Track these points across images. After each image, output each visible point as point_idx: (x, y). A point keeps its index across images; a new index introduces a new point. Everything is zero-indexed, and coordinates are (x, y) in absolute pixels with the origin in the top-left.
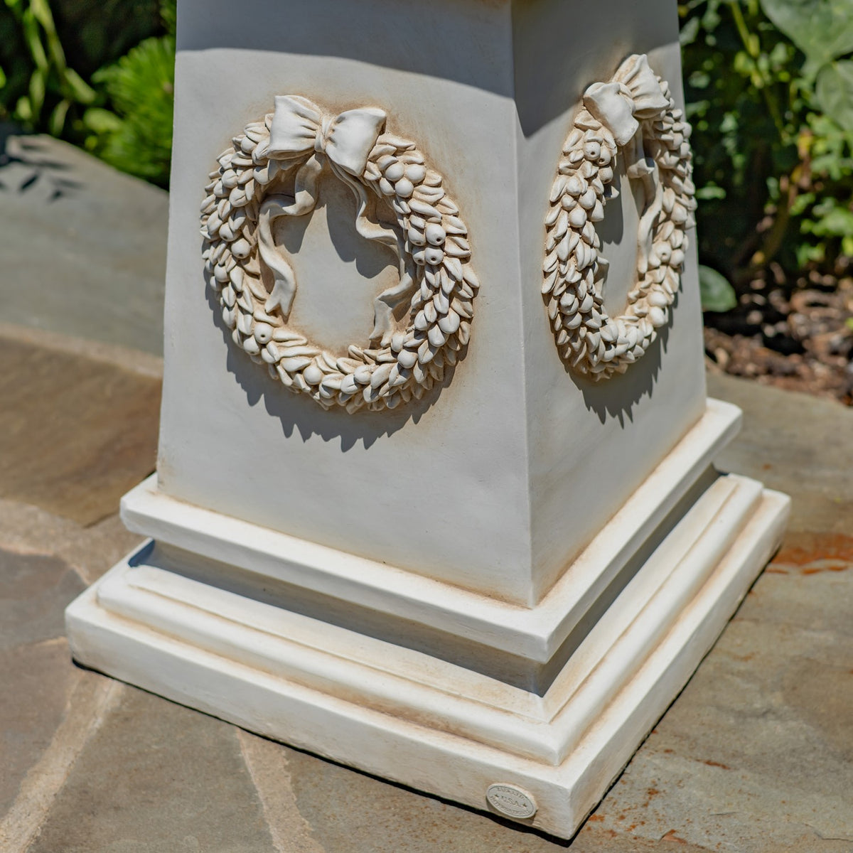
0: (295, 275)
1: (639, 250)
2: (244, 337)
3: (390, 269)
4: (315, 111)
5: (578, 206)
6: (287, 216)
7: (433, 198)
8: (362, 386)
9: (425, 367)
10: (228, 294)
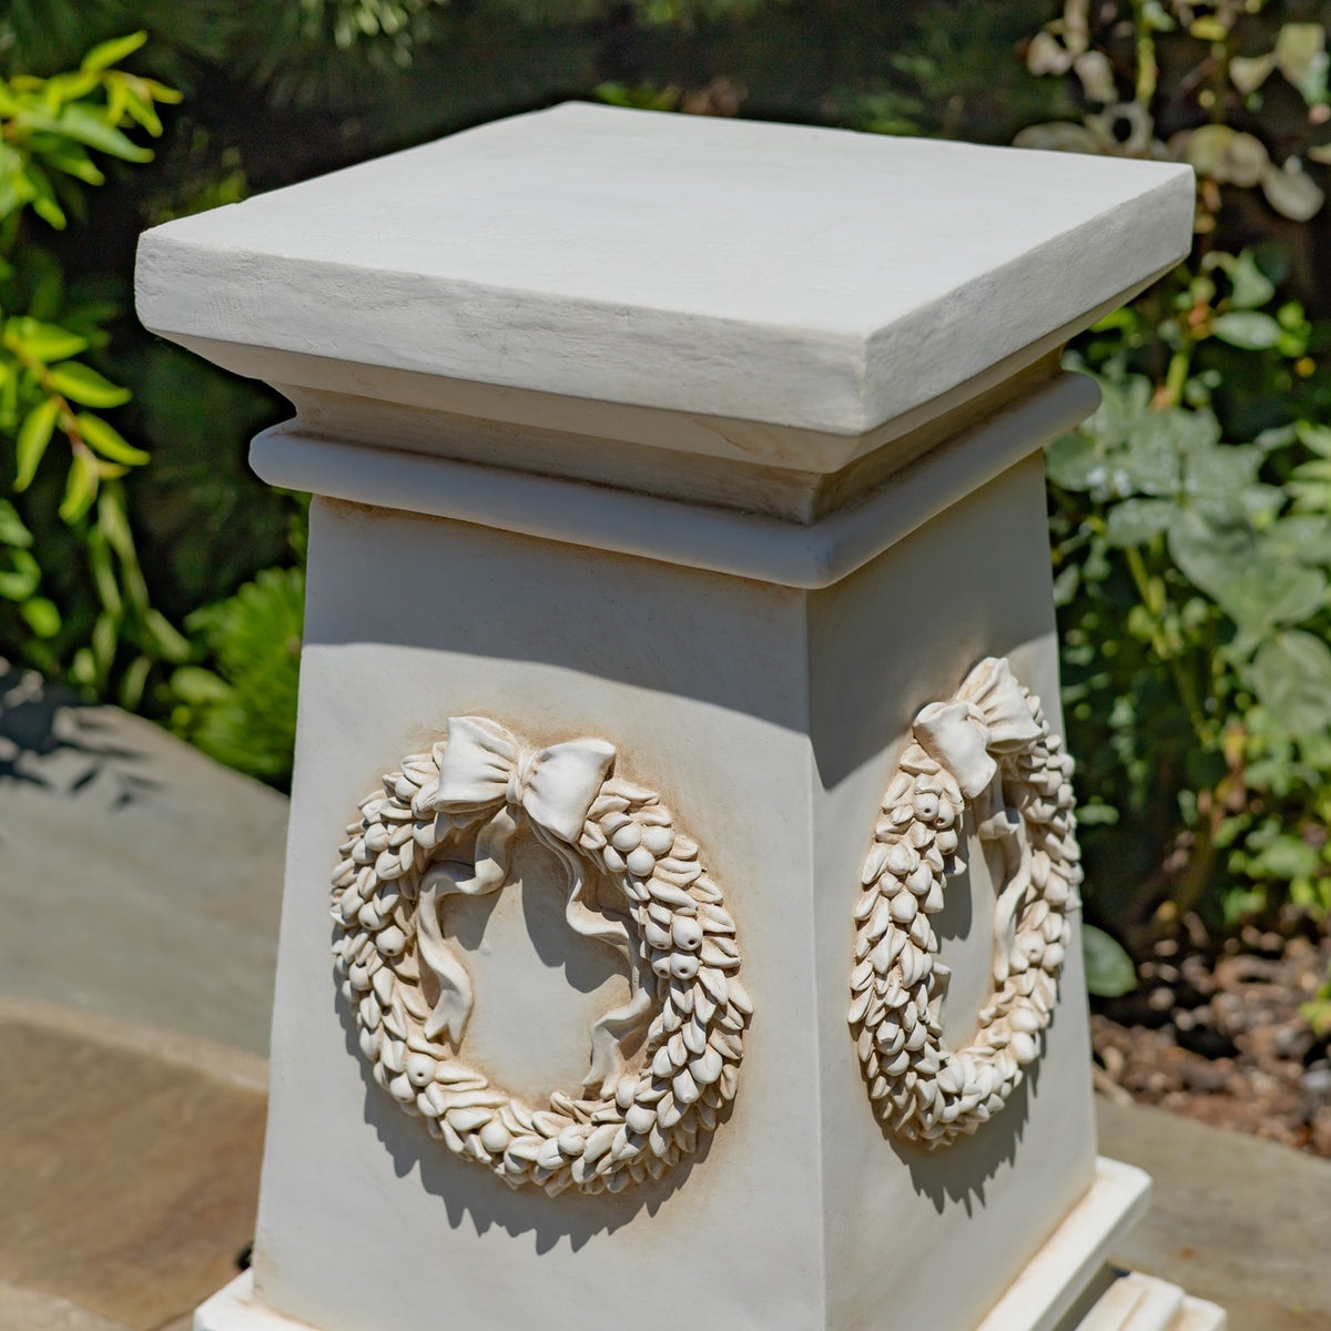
0: (472, 983)
1: (996, 946)
2: (391, 1074)
3: (617, 981)
4: (510, 743)
5: (905, 890)
6: (461, 895)
7: (685, 879)
8: (570, 1158)
9: (668, 1132)
10: (368, 1008)
